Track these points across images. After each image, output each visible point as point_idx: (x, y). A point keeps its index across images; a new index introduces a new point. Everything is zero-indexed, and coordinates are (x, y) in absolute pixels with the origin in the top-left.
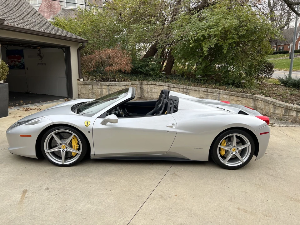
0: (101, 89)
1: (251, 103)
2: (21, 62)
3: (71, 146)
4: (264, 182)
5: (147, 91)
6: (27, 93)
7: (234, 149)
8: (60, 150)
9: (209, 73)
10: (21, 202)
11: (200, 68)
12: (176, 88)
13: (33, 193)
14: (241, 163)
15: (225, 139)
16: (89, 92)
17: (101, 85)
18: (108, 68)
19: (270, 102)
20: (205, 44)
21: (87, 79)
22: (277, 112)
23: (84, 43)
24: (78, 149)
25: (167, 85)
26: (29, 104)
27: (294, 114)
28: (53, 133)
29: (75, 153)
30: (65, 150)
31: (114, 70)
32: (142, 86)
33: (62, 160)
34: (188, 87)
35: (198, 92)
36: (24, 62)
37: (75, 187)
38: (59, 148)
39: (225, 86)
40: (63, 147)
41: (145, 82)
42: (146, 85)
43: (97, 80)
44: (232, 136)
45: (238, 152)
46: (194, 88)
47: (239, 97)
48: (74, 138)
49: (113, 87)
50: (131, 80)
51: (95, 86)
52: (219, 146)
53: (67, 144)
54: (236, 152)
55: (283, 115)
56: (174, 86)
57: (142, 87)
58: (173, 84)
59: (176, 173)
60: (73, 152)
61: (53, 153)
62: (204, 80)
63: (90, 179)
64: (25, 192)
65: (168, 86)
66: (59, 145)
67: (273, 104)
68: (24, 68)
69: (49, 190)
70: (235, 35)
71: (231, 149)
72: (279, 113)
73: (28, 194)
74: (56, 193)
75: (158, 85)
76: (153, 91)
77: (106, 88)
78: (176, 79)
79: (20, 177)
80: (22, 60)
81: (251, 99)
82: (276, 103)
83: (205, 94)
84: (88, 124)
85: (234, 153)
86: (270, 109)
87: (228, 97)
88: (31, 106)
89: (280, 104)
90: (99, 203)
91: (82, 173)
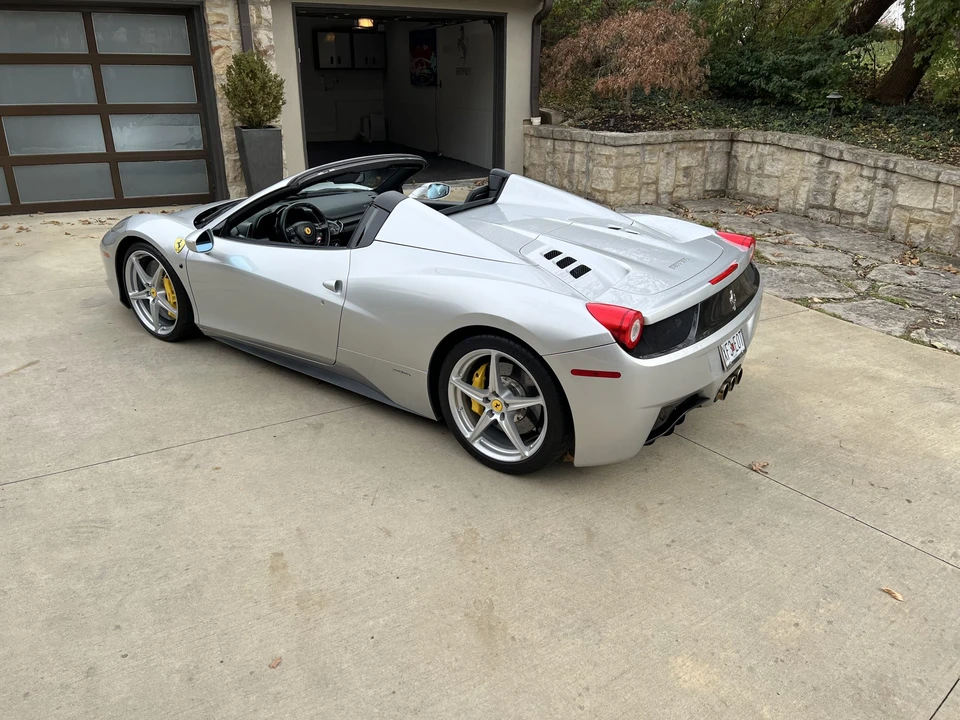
0: (571, 152)
2: (431, 64)
5: (748, 168)
8: (149, 297)
12: (849, 165)
14: (519, 458)
16: (545, 160)
17: (573, 140)
21: (560, 119)
25: (816, 149)
28: (132, 256)
30: (156, 301)
32: (734, 147)
34: (896, 164)
35: (934, 188)
36: (436, 67)
38: (147, 293)
40: (152, 293)
41: (745, 134)
42: (746, 145)
44: (490, 358)
45: (507, 415)
46: (916, 168)
49: (599, 149)
51: (559, 143)
52: (453, 379)
54: (503, 415)
56: (841, 152)
57: (733, 153)
58: (839, 147)
64: (31, 364)
65: (818, 154)
68: (434, 83)
71: (486, 400)
75: (787, 148)
76: (768, 169)
77: (582, 153)
80: (433, 61)
84: (179, 247)
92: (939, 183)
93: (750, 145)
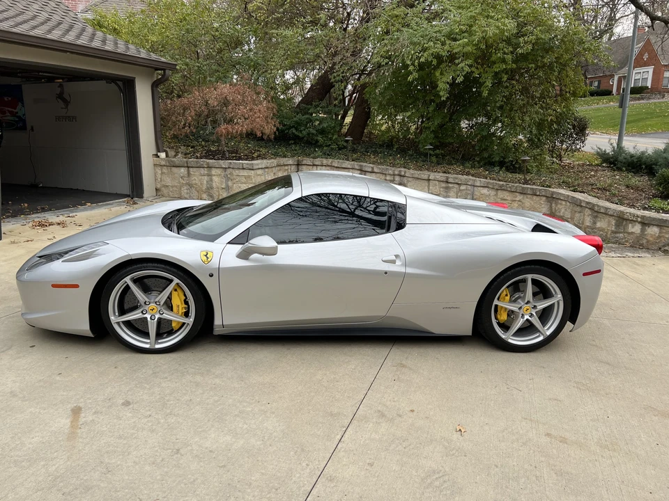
0: (209, 175)
1: (543, 206)
2: (17, 113)
3: (171, 308)
4: (593, 377)
6: (34, 186)
7: (527, 310)
8: (145, 316)
9: (449, 139)
10: (72, 435)
11: (430, 128)
12: (378, 175)
13: (95, 413)
14: (541, 338)
15: (508, 287)
16: (179, 182)
17: (209, 167)
18: (223, 128)
19: (583, 204)
20: (442, 74)
21: (173, 153)
22: (598, 225)
23: (167, 71)
24: (187, 314)
25: (356, 167)
26: (43, 210)
27: (637, 229)
28: (128, 279)
29: (179, 322)
30: (157, 316)
31: (237, 132)
32: (300, 168)
33: (149, 339)
34: (405, 172)
35: (426, 183)
36: (24, 115)
37: (187, 398)
38: (142, 312)
39: (484, 169)
40: (151, 310)
41: (307, 161)
42: (308, 167)
43: (197, 156)
44: (524, 281)
45: (535, 314)
46: (417, 173)
47: (517, 194)
48: (176, 290)
49: (236, 172)
50: (276, 155)
51: (195, 169)
52: (496, 302)
53: (162, 303)
54: (531, 315)
55: (613, 232)
56: (373, 168)
58: (371, 165)
59: (404, 362)
60: (175, 321)
61: (129, 324)
62: (437, 156)
63: (217, 381)
64: (76, 411)
65: (358, 170)
66: (143, 304)
67: (592, 207)
68: (24, 128)
69: (131, 406)
70: (507, 54)
71: (520, 308)
72: (604, 227)
73: (86, 417)
74: (149, 413)
75: (337, 167)
77: (220, 175)
78: (375, 153)
79: (58, 378)
80: (20, 110)
81: (542, 197)
82: (598, 206)
83: (443, 188)
84: (208, 258)
85: (527, 317)
86: (584, 219)
87: (493, 193)
88: (52, 217)
89: (607, 209)
90: (246, 433)
91: (197, 367)
92: (429, 180)
93: (311, 167)
